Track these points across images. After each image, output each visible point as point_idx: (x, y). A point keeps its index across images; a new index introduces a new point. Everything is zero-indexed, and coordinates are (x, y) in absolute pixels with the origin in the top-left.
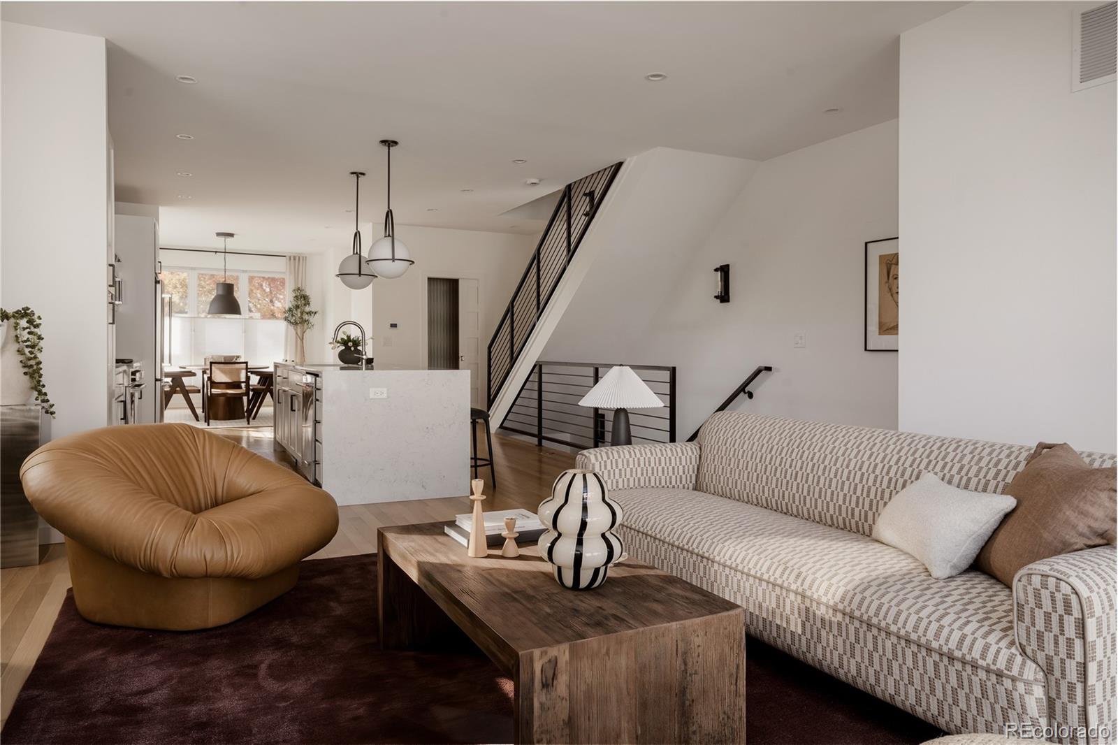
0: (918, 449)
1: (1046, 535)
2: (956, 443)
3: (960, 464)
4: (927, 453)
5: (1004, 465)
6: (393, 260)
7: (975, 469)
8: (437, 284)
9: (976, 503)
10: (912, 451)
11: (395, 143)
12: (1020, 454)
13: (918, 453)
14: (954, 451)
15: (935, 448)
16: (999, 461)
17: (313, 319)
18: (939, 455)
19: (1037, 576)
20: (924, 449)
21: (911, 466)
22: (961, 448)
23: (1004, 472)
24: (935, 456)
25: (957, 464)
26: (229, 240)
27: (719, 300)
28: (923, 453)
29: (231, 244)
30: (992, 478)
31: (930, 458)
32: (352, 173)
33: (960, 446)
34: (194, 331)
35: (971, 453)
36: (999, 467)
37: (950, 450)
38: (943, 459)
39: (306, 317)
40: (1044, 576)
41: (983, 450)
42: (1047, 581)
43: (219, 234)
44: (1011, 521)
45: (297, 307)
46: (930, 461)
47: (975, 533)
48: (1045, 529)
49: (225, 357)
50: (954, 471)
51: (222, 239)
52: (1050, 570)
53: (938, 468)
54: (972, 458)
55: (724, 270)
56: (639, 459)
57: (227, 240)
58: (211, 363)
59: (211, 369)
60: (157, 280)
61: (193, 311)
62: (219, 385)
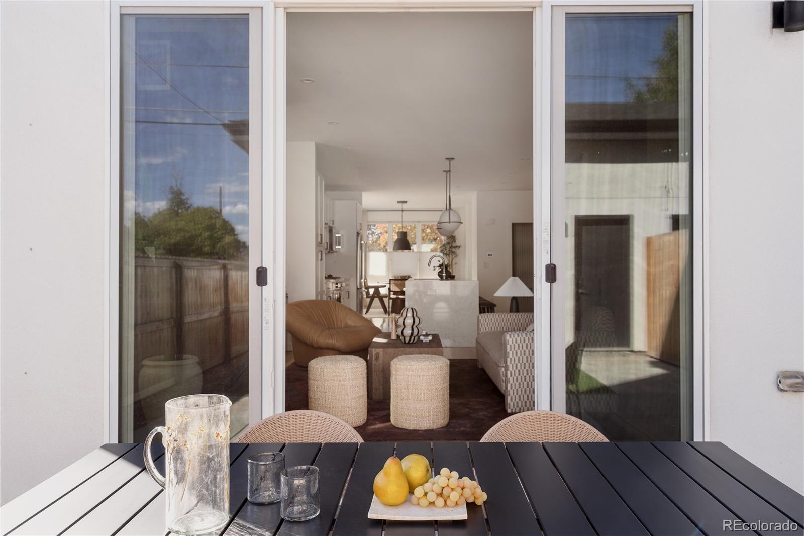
6: (450, 222)
8: (516, 227)
11: (453, 159)
17: (458, 251)
29: (405, 206)
32: (444, 171)
34: (391, 260)
39: (453, 250)
43: (399, 202)
45: (448, 244)
49: (401, 276)
51: (400, 204)
57: (403, 204)
58: (390, 280)
59: (390, 283)
60: (358, 234)
61: (390, 248)
62: (395, 293)
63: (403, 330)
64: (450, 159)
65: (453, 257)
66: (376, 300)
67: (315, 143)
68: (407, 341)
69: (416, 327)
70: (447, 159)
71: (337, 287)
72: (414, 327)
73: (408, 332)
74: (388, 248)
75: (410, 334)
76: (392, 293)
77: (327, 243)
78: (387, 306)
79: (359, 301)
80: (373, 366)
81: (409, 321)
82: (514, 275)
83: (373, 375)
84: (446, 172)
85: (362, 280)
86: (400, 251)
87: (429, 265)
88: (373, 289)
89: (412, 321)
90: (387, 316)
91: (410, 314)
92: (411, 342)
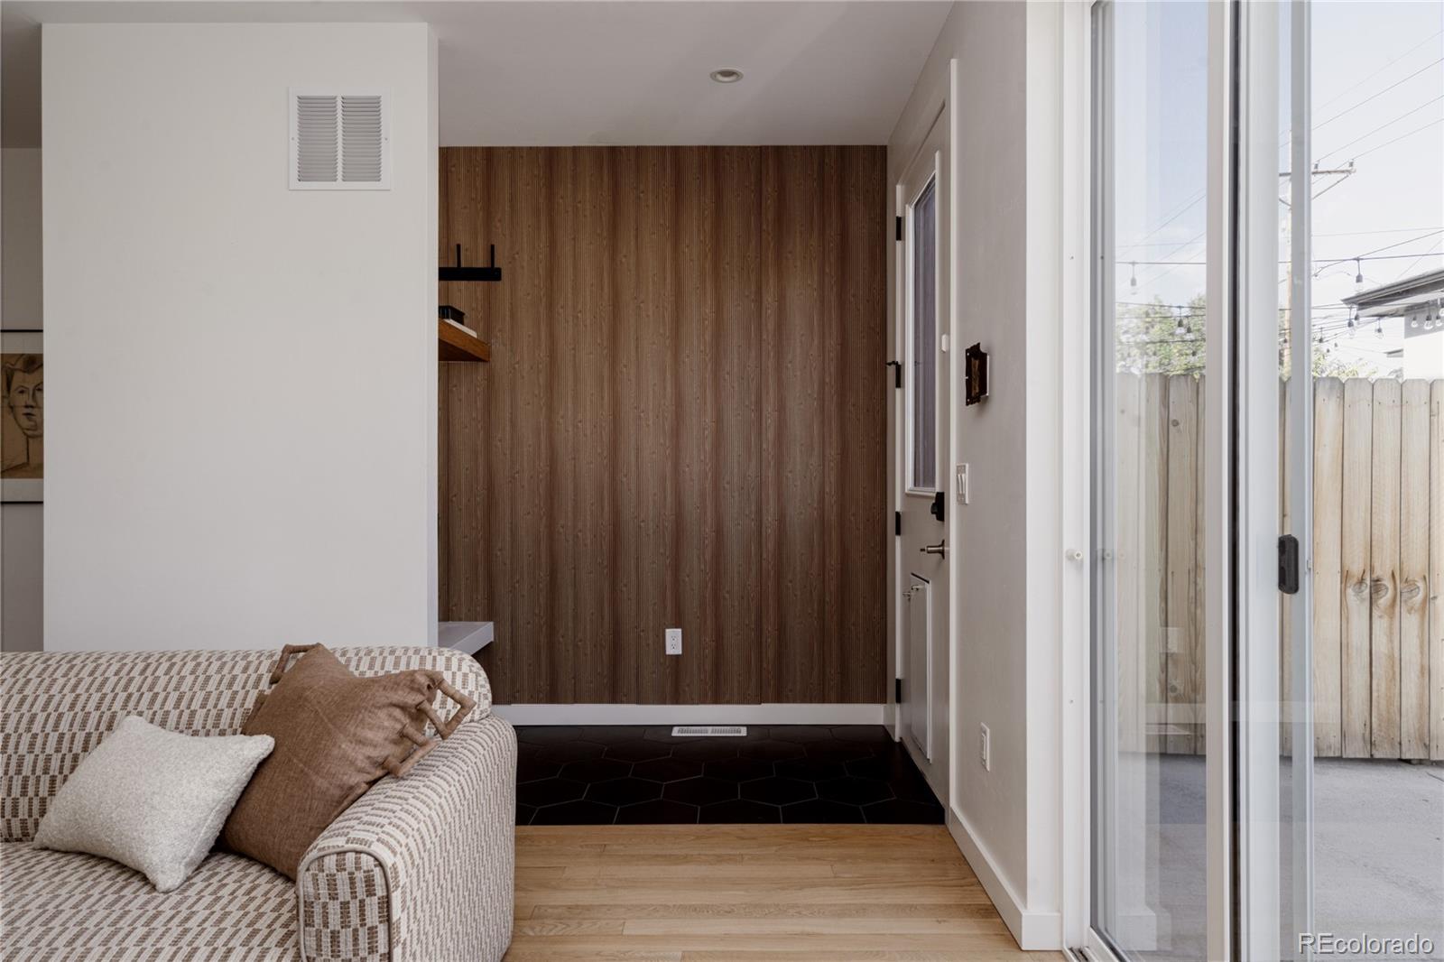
0: (107, 679)
1: (321, 783)
2: (192, 660)
3: (178, 693)
4: (123, 682)
5: (241, 685)
7: (200, 696)
9: (220, 756)
10: (97, 684)
12: (260, 663)
13: (107, 685)
14: (166, 674)
15: (135, 673)
16: (234, 678)
18: (143, 683)
19: (332, 856)
20: (117, 677)
21: (98, 708)
22: (176, 669)
23: (241, 694)
24: (163, 685)
25: (172, 693)
28: (116, 685)
30: (226, 705)
31: (156, 690)
33: (174, 664)
35: (192, 673)
36: (235, 688)
37: (160, 672)
38: (150, 689)
40: (342, 853)
41: (209, 665)
42: (344, 860)
44: (267, 771)
46: (130, 696)
47: (219, 801)
48: (317, 773)
50: (169, 705)
52: (347, 842)
53: (143, 705)
54: (195, 681)
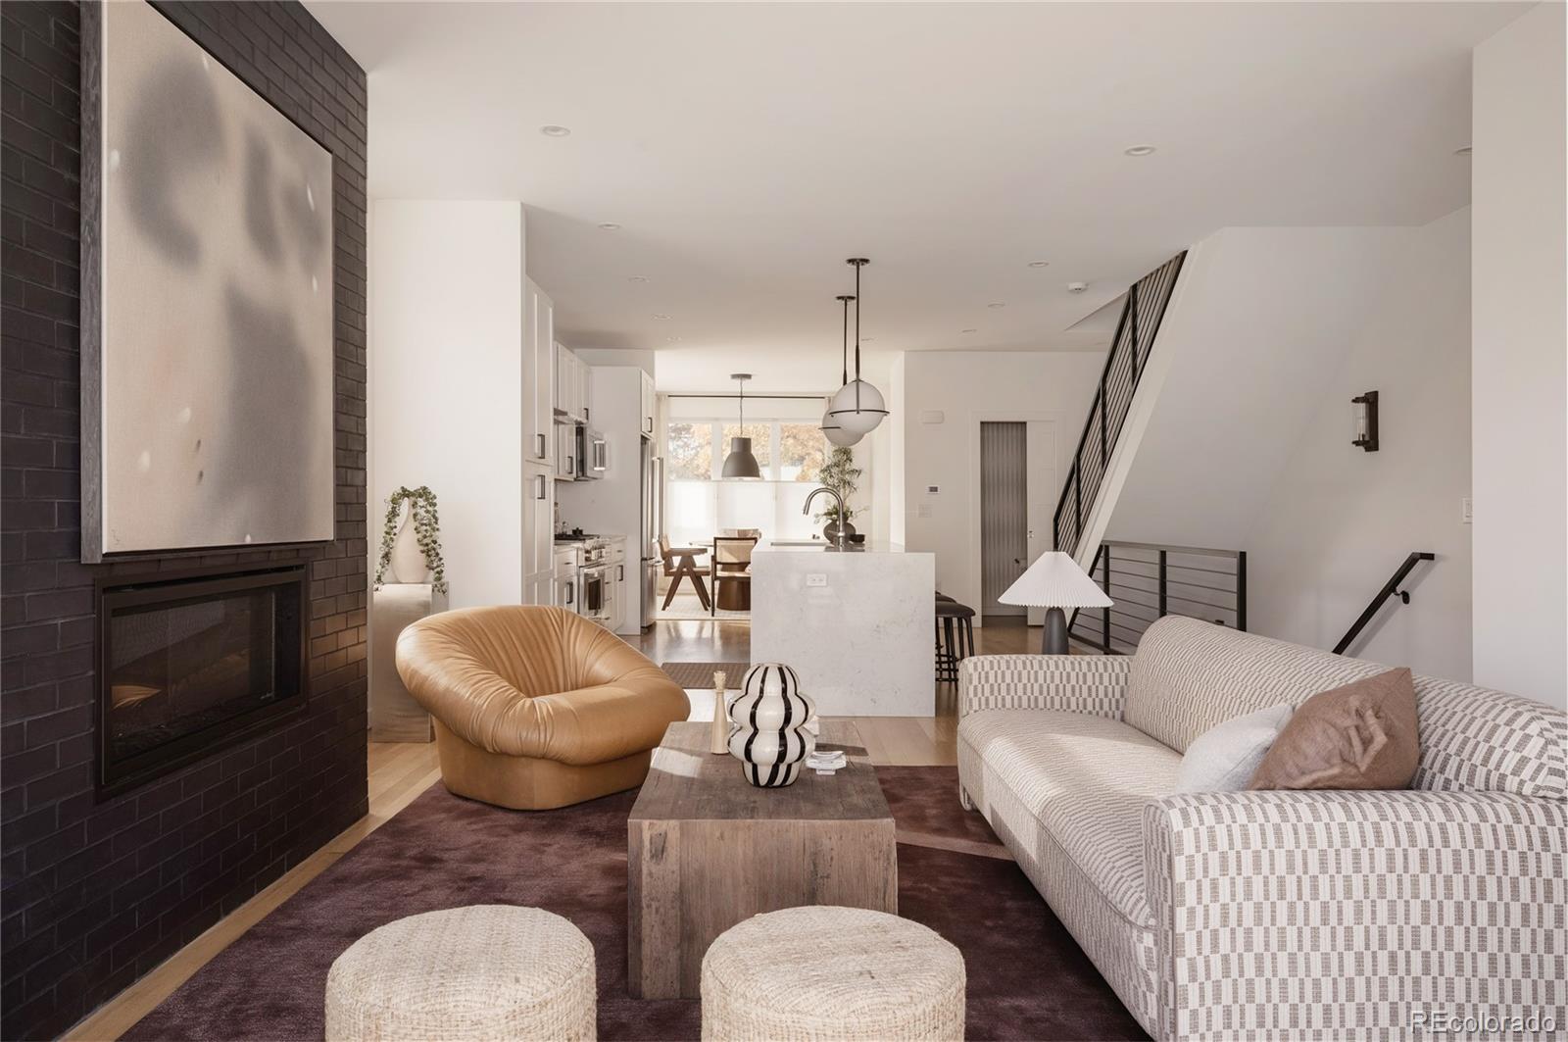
6: (857, 411)
8: (993, 430)
11: (867, 261)
17: (856, 480)
26: (746, 382)
27: (1362, 448)
29: (748, 387)
32: (839, 298)
39: (847, 477)
43: (735, 376)
45: (837, 465)
49: (742, 533)
51: (737, 381)
55: (1371, 401)
56: (1036, 672)
57: (744, 382)
58: (716, 539)
59: (715, 546)
60: (644, 439)
61: (716, 473)
62: (727, 566)
63: (750, 742)
64: (858, 262)
65: (847, 492)
66: (686, 583)
67: (522, 204)
68: (764, 778)
69: (795, 730)
70: (850, 261)
71: (587, 559)
72: (789, 732)
73: (766, 749)
74: (711, 473)
75: (774, 759)
76: (719, 567)
77: (571, 458)
78: (709, 592)
79: (646, 586)
80: (645, 879)
81: (771, 714)
82: (1056, 547)
83: (645, 911)
84: (846, 299)
85: (654, 540)
86: (737, 478)
87: (806, 511)
88: (679, 558)
89: (782, 713)
90: (708, 615)
91: (773, 687)
92: (779, 781)
